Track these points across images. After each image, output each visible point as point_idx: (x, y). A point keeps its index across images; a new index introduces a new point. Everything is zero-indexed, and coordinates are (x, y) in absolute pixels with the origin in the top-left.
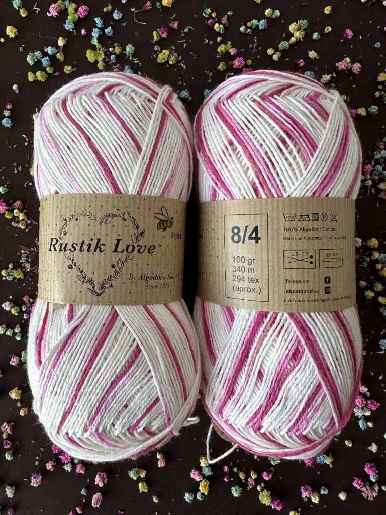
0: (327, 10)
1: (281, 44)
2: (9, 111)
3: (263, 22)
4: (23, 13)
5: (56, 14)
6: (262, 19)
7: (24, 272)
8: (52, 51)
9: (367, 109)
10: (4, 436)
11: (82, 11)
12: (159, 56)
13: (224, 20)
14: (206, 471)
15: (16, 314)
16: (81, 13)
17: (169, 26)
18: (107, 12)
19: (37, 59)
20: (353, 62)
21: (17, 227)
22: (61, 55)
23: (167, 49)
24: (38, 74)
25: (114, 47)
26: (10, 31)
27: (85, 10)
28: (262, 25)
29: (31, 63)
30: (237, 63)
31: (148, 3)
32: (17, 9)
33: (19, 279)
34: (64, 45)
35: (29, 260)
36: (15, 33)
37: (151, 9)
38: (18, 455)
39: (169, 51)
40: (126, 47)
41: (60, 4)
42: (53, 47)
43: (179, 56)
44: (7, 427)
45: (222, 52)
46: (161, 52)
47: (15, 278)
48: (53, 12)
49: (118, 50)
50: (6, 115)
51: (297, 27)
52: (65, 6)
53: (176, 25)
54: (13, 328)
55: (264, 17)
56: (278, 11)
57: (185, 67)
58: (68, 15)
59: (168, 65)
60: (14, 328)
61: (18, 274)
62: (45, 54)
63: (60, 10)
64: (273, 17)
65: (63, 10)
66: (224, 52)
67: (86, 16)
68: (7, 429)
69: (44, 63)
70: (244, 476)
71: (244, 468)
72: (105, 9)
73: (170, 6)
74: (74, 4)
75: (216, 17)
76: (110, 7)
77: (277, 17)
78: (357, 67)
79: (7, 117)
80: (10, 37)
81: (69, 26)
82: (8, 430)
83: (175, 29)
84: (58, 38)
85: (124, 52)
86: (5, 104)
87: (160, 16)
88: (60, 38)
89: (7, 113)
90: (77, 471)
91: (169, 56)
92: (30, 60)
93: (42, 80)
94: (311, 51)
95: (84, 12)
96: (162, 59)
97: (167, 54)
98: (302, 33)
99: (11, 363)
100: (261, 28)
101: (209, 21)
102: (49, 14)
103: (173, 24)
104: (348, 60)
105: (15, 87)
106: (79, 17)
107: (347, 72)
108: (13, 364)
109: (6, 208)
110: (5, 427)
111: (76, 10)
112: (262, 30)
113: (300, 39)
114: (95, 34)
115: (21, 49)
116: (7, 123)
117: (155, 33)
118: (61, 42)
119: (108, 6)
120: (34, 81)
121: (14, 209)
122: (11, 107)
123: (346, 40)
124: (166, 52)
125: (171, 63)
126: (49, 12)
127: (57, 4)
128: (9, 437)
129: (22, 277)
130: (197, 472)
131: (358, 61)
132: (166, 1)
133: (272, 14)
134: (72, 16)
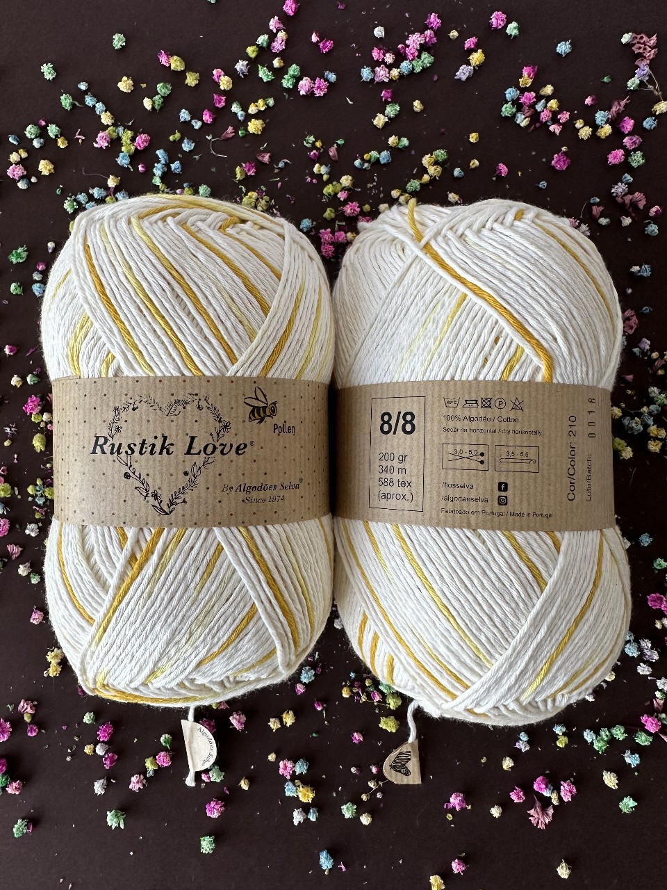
0: (473, 137)
1: (409, 185)
2: (40, 275)
3: (384, 153)
4: (62, 144)
5: (106, 144)
6: (384, 150)
8: (100, 194)
10: (27, 719)
11: (140, 142)
12: (244, 200)
13: (333, 151)
16: (138, 143)
17: (257, 160)
18: (174, 141)
19: (78, 204)
22: (111, 200)
23: (254, 190)
25: (183, 189)
26: (44, 167)
27: (145, 140)
28: (384, 159)
29: (70, 210)
30: (348, 210)
31: (230, 129)
32: (54, 138)
34: (116, 185)
36: (49, 170)
37: (233, 136)
39: (258, 193)
40: (199, 189)
41: (111, 132)
42: (100, 188)
43: (271, 200)
45: (329, 194)
46: (246, 194)
47: (47, 500)
48: (101, 142)
49: (188, 193)
51: (433, 160)
52: (118, 134)
53: (266, 158)
55: (388, 147)
56: (406, 139)
57: (279, 214)
58: (121, 145)
61: (50, 494)
62: (90, 198)
63: (112, 139)
64: (400, 147)
65: (116, 140)
66: (332, 195)
67: (146, 148)
72: (171, 138)
73: (260, 133)
74: (129, 132)
75: (322, 147)
77: (405, 147)
80: (44, 174)
81: (123, 160)
83: (265, 164)
84: (109, 177)
86: (37, 264)
87: (246, 145)
88: (111, 177)
89: (37, 277)
91: (257, 200)
92: (68, 206)
94: (450, 193)
95: (143, 143)
97: (254, 196)
98: (439, 170)
100: (382, 162)
101: (312, 153)
102: (95, 145)
103: (263, 157)
105: (50, 245)
106: (136, 149)
111: (133, 140)
112: (384, 164)
113: (435, 177)
114: (158, 170)
115: (58, 192)
117: (238, 170)
118: (112, 182)
119: (175, 133)
122: (44, 268)
123: (499, 177)
126: (97, 143)
127: (107, 131)
128: (34, 720)
132: (254, 126)
133: (399, 143)
134: (126, 148)
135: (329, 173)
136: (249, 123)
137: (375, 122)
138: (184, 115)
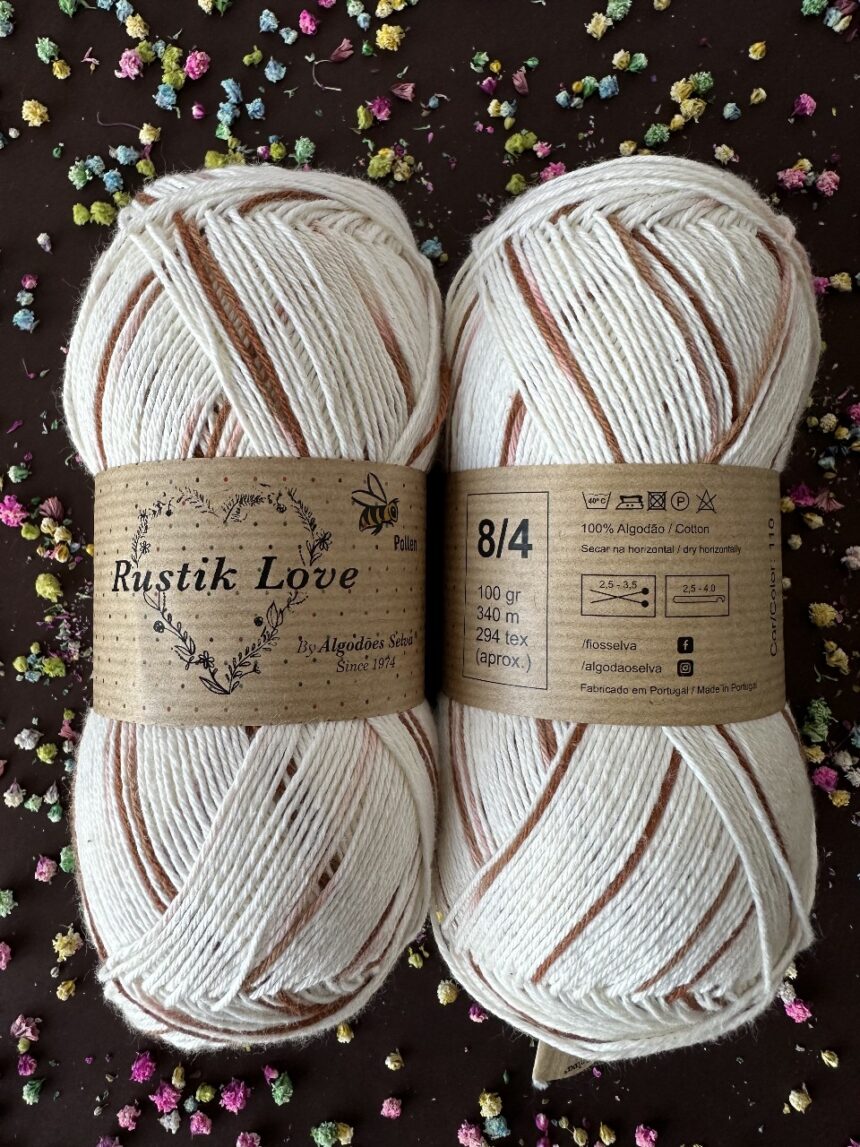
0: (756, 52)
1: (650, 131)
2: (29, 295)
3: (607, 80)
4: (60, 72)
5: (136, 71)
6: (606, 76)
7: (65, 662)
8: (127, 157)
9: (852, 276)
10: (21, 1048)
11: (194, 65)
12: (371, 162)
13: (519, 79)
14: (494, 1127)
15: (49, 762)
16: (191, 68)
17: (393, 94)
18: (252, 65)
19: (93, 174)
20: (817, 169)
21: (48, 559)
22: (146, 164)
23: (389, 147)
24: (96, 208)
25: (268, 145)
26: (32, 113)
27: (202, 62)
28: (606, 89)
29: (79, 184)
30: (550, 175)
31: (346, 43)
32: (48, 62)
33: (57, 677)
34: (153, 142)
35: (78, 634)
36: (41, 116)
37: (351, 56)
38: (54, 1093)
39: (394, 150)
40: (295, 144)
41: (144, 51)
42: (128, 146)
43: (417, 163)
44: (24, 1027)
45: (516, 152)
46: (375, 153)
47: (44, 677)
48: (127, 68)
49: (276, 151)
50: (23, 304)
51: (689, 89)
52: (156, 54)
53: (408, 91)
54: (41, 794)
55: (611, 70)
56: (643, 55)
57: (430, 187)
58: (162, 72)
59: (391, 182)
60: (45, 793)
61: (52, 668)
62: (111, 163)
63: (145, 64)
64: (632, 69)
65: (152, 63)
66: (520, 150)
67: (204, 76)
68: (25, 1031)
69: (108, 184)
70: (586, 1137)
71: (584, 1120)
72: (246, 60)
73: (396, 49)
74: (175, 49)
75: (501, 72)
76: (257, 55)
77: (641, 69)
78: (828, 180)
79: (26, 307)
80: (30, 125)
81: (164, 98)
82: (29, 1034)
83: (405, 101)
84: (141, 127)
85: (291, 156)
86: (22, 277)
87: (373, 71)
88: (146, 126)
89: (24, 298)
90: (193, 1129)
91: (394, 162)
92: (75, 176)
93: (103, 222)
94: (719, 145)
95: (198, 66)
96: (379, 169)
97: (389, 156)
98: (700, 104)
99: (36, 876)
100: (603, 95)
101: (485, 82)
102: (118, 75)
103: (403, 89)
104: (806, 163)
105: (42, 239)
106: (188, 78)
107: (804, 191)
108: (42, 879)
109: (24, 515)
110: (20, 1028)
111: (181, 62)
112: (607, 98)
113: (693, 119)
114: (225, 115)
115: (56, 153)
116: (24, 321)
117: (361, 111)
118: (146, 136)
119: (252, 51)
120: (88, 223)
121: (41, 518)
122: (34, 284)
123: (801, 118)
124: (388, 153)
125: (398, 177)
126: (120, 70)
127: (137, 49)
128: (33, 1049)
129: (62, 674)
130: (473, 1131)
131: (831, 167)
132: (386, 37)
133: (629, 64)
134: (172, 76)
135: (514, 116)
136: (379, 32)
137: (590, 28)
138: (268, 20)
